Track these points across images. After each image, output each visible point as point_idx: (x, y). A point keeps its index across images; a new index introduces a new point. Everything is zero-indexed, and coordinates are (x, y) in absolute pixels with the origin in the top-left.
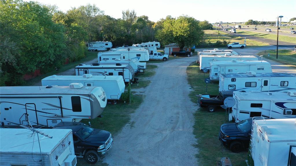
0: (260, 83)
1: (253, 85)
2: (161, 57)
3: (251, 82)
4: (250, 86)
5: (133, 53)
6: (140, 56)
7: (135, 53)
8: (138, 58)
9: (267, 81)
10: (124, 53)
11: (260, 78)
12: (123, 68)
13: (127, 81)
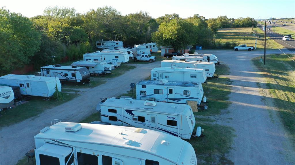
0: (166, 91)
1: (160, 92)
2: (148, 59)
3: (159, 90)
4: (158, 94)
5: (112, 55)
6: (118, 58)
7: (113, 55)
8: (116, 59)
9: (172, 89)
10: (104, 55)
11: (166, 87)
12: (75, 70)
13: (78, 81)
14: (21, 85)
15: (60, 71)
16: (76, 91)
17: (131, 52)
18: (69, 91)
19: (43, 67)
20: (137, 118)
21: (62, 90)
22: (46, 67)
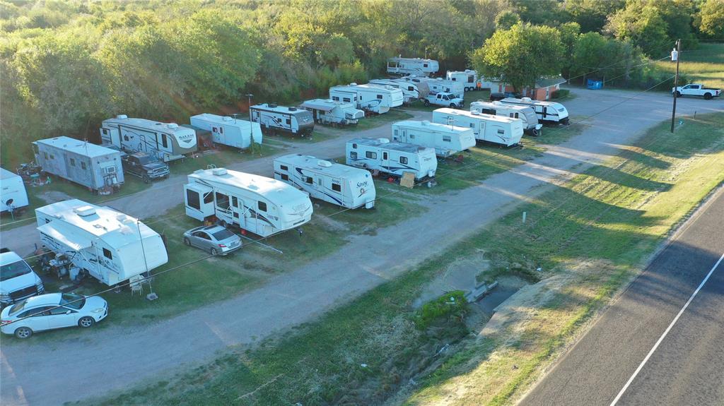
0: (380, 155)
1: (373, 155)
2: (447, 103)
3: (371, 152)
4: (370, 158)
5: (373, 92)
6: (382, 98)
7: (375, 92)
8: (378, 101)
9: (387, 153)
10: (361, 91)
11: (380, 149)
12: (290, 115)
13: (294, 131)
14: (214, 129)
15: (273, 115)
16: (286, 146)
17: (415, 87)
18: (277, 145)
19: (253, 107)
20: (305, 178)
21: (263, 141)
22: (257, 107)
